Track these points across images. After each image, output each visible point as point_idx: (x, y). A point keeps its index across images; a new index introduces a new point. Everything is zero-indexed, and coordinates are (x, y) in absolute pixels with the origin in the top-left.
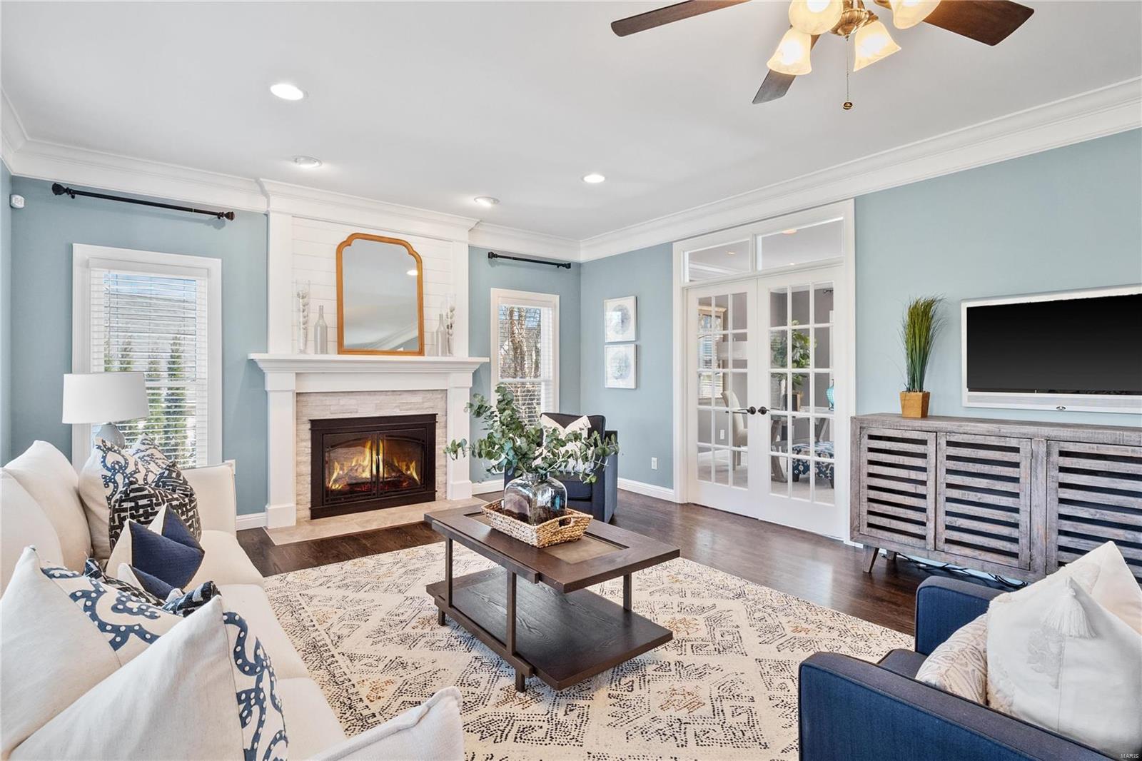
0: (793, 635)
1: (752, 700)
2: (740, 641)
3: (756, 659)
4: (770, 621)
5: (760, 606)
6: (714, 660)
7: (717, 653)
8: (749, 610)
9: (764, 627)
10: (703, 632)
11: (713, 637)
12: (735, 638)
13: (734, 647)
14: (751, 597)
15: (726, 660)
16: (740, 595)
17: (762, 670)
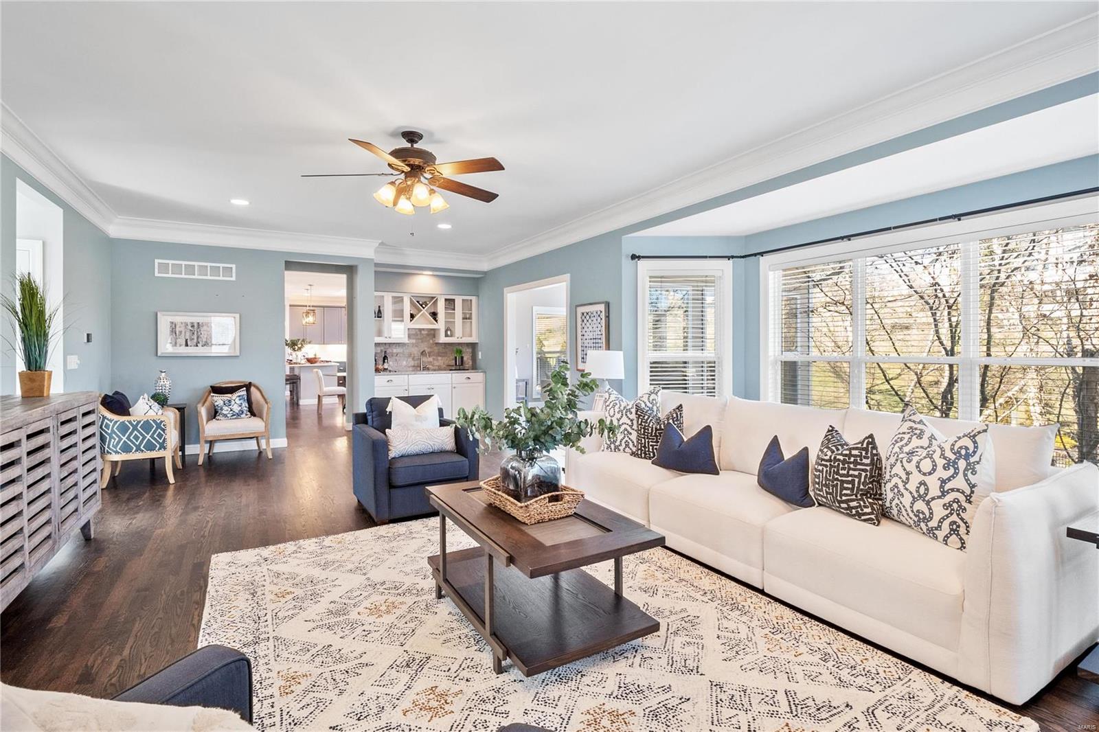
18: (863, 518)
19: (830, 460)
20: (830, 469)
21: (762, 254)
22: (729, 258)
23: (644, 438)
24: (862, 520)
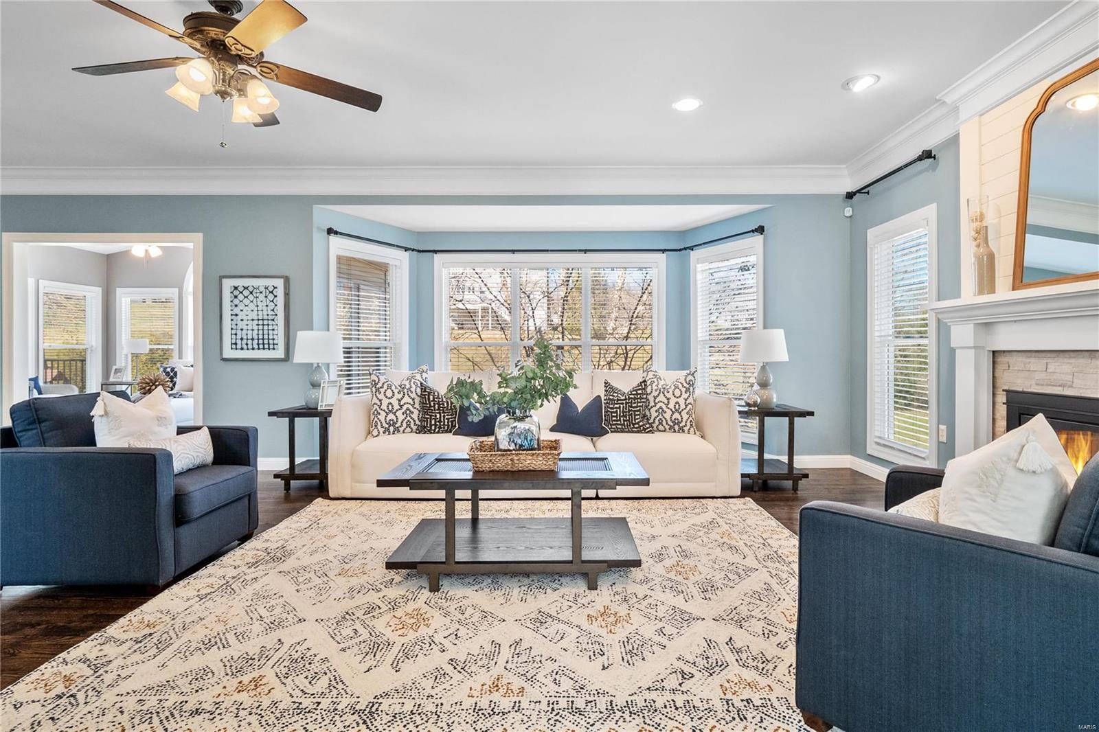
0: (262, 672)
1: (298, 591)
2: (331, 633)
3: (305, 621)
4: (301, 681)
5: (325, 703)
6: (348, 604)
7: (350, 612)
8: (340, 686)
9: (307, 666)
10: (380, 625)
11: (365, 626)
12: (337, 633)
13: (335, 624)
14: (350, 719)
15: (337, 610)
16: (371, 713)
17: (295, 613)
18: (647, 431)
19: (626, 399)
20: (626, 405)
21: (436, 252)
22: (406, 249)
23: (439, 413)
24: (647, 433)
